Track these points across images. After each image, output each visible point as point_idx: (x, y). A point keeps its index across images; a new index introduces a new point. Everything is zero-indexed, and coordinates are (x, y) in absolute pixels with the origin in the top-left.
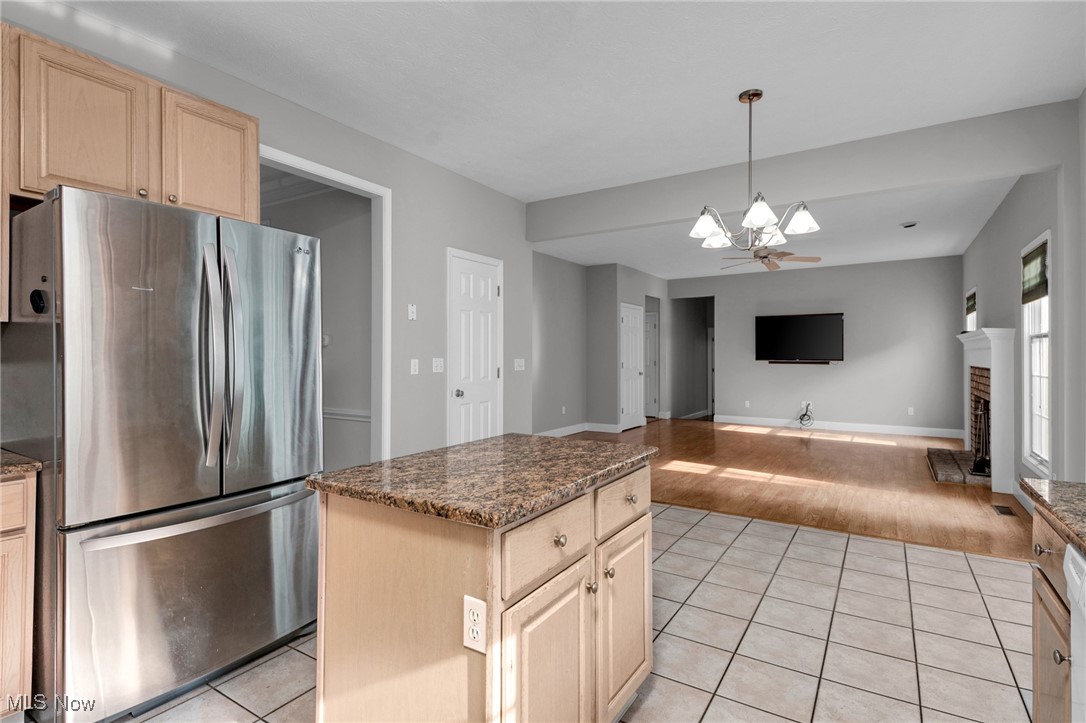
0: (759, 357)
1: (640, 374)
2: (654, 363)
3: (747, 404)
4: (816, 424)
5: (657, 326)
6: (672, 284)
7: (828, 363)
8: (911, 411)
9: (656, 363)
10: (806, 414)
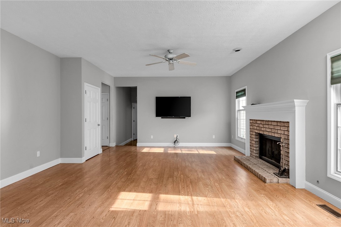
0: (158, 115)
1: (98, 125)
2: (106, 119)
3: (152, 137)
4: (180, 144)
5: (109, 100)
6: (116, 79)
7: (185, 118)
8: (214, 137)
9: (109, 119)
10: (176, 140)
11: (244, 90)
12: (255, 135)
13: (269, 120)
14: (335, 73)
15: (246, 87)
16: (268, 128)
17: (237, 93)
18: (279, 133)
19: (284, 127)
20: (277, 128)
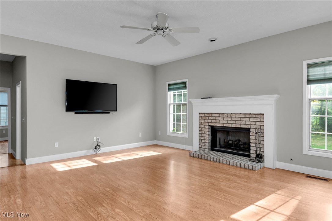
0: (69, 109)
3: (57, 145)
7: (109, 113)
8: (140, 135)
10: (98, 145)
11: (185, 83)
12: (208, 128)
13: (233, 113)
14: (311, 77)
15: (187, 80)
16: (232, 120)
17: (169, 85)
18: (248, 124)
19: (255, 119)
20: (244, 120)
